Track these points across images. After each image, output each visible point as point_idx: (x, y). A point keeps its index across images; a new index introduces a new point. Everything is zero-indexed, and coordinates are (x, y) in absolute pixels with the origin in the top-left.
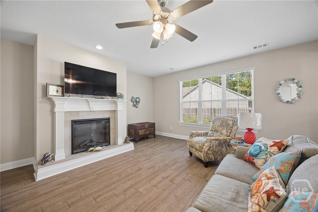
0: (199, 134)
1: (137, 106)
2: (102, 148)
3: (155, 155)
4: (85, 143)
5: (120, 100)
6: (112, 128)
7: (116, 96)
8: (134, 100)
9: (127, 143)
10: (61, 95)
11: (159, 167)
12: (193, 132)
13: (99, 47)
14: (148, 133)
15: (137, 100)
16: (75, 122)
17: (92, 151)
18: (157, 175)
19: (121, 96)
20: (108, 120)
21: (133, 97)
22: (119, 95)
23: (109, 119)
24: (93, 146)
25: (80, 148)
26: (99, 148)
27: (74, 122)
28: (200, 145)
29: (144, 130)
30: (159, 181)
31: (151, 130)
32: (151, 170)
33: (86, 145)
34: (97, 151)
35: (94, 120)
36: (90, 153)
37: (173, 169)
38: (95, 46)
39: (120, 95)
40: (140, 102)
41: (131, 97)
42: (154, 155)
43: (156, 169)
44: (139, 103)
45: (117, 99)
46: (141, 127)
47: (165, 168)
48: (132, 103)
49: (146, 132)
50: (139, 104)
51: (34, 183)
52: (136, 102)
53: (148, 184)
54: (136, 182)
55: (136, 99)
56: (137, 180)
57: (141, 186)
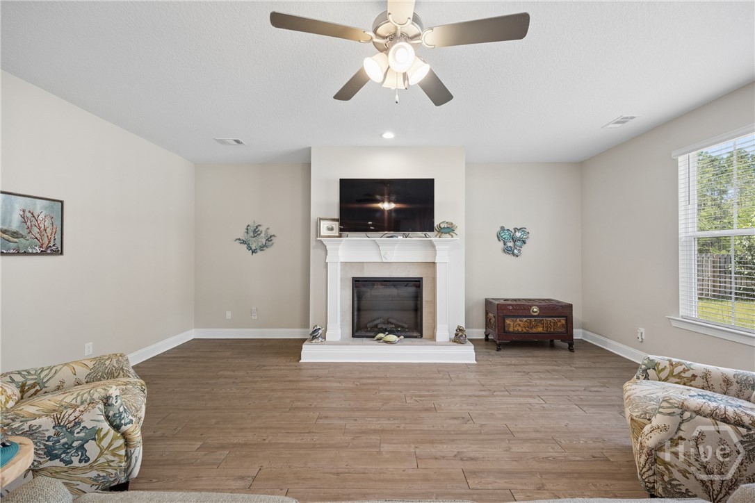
0: (688, 374)
1: (516, 251)
2: (398, 339)
3: (510, 395)
4: (376, 322)
5: (447, 237)
6: (427, 301)
7: (432, 229)
8: (506, 235)
9: (457, 342)
10: (337, 234)
11: (482, 426)
12: (652, 357)
13: (389, 135)
14: (540, 329)
15: (518, 234)
16: (358, 281)
17: (379, 339)
18: (453, 440)
19: (449, 230)
20: (417, 283)
21: (502, 228)
22: (444, 228)
23: (419, 281)
24: (384, 331)
25: (367, 331)
26: (392, 338)
27: (356, 281)
28: (635, 414)
29: (525, 319)
30: (439, 454)
31: (555, 323)
32: (455, 422)
33: (376, 326)
34: (386, 342)
35: (390, 281)
36: (376, 342)
37: (513, 450)
38: (381, 135)
39: (448, 227)
40: (527, 241)
41: (499, 229)
42: (507, 393)
43: (466, 427)
44: (524, 242)
45: (438, 236)
46: (513, 309)
47: (491, 437)
48: (502, 242)
49: (536, 326)
50: (525, 247)
51: (296, 364)
52: (514, 239)
53: (413, 446)
54: (398, 428)
55: (515, 232)
56: (403, 425)
57: (395, 441)
